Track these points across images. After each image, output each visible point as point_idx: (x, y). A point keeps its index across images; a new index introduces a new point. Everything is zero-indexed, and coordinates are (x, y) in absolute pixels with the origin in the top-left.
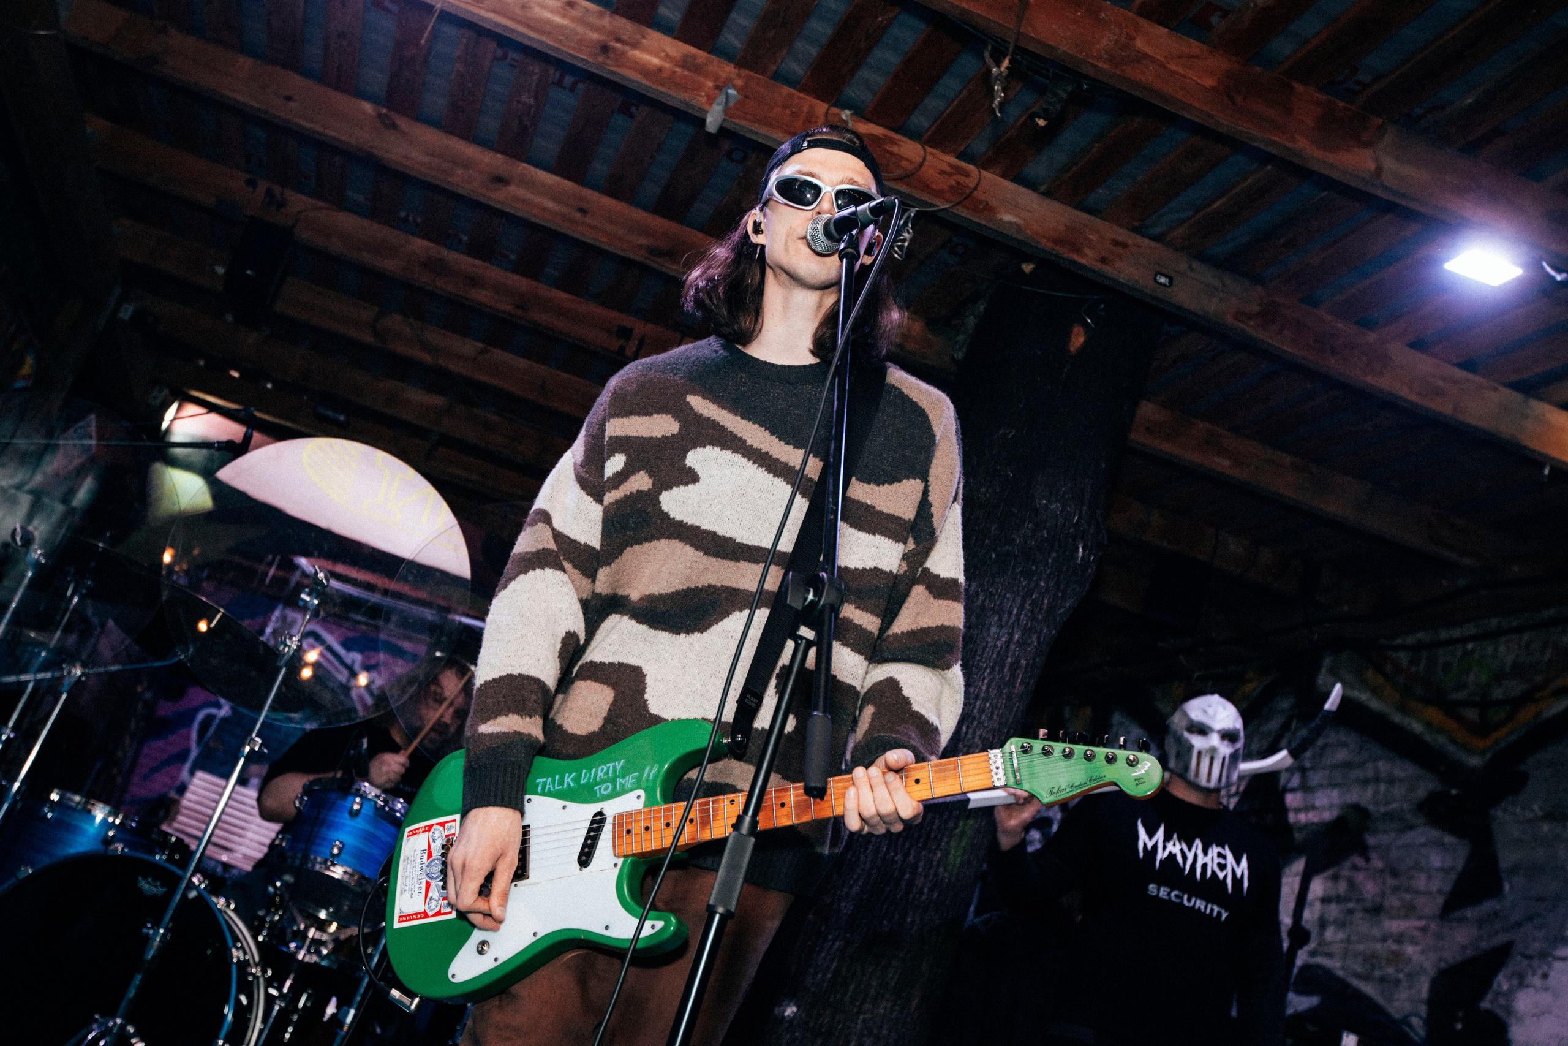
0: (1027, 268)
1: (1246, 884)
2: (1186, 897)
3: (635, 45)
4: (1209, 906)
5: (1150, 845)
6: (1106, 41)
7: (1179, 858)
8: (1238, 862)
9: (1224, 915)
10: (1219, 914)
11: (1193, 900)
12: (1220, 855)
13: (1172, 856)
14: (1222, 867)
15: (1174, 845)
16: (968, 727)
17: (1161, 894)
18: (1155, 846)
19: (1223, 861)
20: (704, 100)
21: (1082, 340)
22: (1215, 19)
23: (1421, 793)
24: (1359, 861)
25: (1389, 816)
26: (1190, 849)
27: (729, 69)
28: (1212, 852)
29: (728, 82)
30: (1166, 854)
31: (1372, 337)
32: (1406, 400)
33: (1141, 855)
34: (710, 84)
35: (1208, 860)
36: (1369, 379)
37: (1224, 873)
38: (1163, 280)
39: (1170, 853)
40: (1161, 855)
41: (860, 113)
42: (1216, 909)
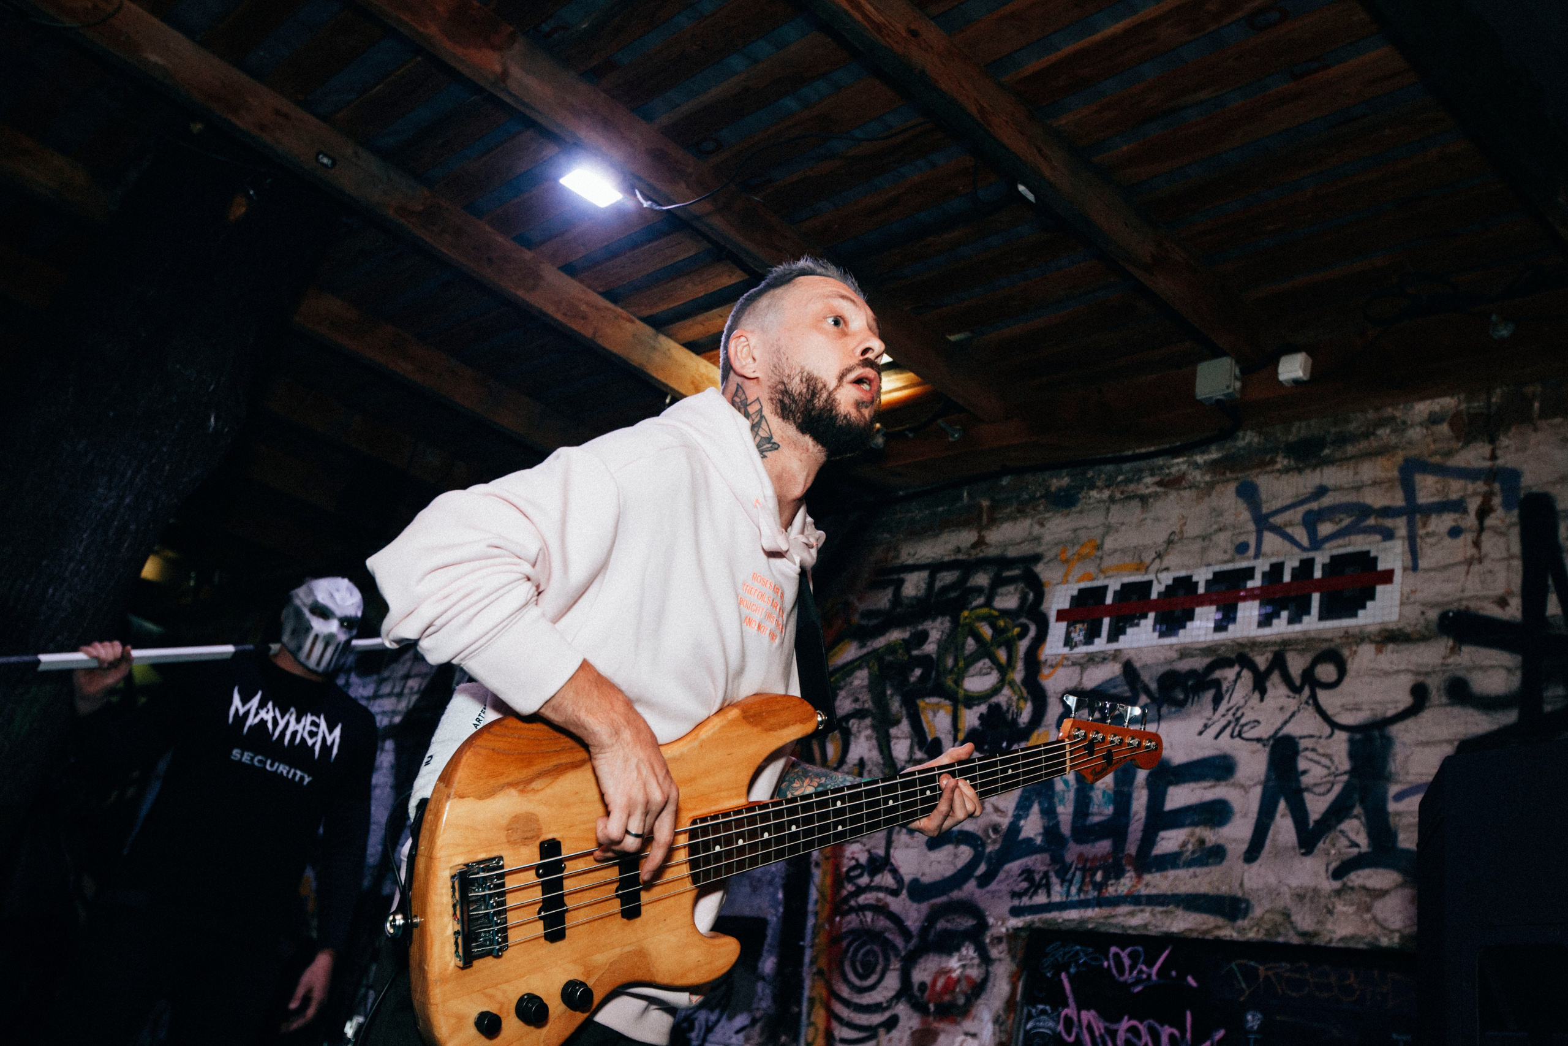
0: (197, 127)
1: (335, 751)
2: (269, 762)
4: (292, 771)
5: (241, 711)
7: (270, 725)
8: (331, 731)
9: (307, 780)
10: (302, 778)
11: (276, 764)
12: (313, 723)
13: (263, 722)
14: (312, 734)
15: (267, 712)
16: (55, 590)
17: (244, 759)
18: (247, 713)
19: (314, 729)
21: (243, 210)
26: (282, 717)
28: (306, 721)
30: (257, 720)
31: (528, 255)
32: (552, 318)
33: (231, 720)
35: (300, 727)
36: (520, 293)
37: (314, 740)
38: (325, 161)
39: (262, 719)
40: (251, 721)
42: (299, 773)
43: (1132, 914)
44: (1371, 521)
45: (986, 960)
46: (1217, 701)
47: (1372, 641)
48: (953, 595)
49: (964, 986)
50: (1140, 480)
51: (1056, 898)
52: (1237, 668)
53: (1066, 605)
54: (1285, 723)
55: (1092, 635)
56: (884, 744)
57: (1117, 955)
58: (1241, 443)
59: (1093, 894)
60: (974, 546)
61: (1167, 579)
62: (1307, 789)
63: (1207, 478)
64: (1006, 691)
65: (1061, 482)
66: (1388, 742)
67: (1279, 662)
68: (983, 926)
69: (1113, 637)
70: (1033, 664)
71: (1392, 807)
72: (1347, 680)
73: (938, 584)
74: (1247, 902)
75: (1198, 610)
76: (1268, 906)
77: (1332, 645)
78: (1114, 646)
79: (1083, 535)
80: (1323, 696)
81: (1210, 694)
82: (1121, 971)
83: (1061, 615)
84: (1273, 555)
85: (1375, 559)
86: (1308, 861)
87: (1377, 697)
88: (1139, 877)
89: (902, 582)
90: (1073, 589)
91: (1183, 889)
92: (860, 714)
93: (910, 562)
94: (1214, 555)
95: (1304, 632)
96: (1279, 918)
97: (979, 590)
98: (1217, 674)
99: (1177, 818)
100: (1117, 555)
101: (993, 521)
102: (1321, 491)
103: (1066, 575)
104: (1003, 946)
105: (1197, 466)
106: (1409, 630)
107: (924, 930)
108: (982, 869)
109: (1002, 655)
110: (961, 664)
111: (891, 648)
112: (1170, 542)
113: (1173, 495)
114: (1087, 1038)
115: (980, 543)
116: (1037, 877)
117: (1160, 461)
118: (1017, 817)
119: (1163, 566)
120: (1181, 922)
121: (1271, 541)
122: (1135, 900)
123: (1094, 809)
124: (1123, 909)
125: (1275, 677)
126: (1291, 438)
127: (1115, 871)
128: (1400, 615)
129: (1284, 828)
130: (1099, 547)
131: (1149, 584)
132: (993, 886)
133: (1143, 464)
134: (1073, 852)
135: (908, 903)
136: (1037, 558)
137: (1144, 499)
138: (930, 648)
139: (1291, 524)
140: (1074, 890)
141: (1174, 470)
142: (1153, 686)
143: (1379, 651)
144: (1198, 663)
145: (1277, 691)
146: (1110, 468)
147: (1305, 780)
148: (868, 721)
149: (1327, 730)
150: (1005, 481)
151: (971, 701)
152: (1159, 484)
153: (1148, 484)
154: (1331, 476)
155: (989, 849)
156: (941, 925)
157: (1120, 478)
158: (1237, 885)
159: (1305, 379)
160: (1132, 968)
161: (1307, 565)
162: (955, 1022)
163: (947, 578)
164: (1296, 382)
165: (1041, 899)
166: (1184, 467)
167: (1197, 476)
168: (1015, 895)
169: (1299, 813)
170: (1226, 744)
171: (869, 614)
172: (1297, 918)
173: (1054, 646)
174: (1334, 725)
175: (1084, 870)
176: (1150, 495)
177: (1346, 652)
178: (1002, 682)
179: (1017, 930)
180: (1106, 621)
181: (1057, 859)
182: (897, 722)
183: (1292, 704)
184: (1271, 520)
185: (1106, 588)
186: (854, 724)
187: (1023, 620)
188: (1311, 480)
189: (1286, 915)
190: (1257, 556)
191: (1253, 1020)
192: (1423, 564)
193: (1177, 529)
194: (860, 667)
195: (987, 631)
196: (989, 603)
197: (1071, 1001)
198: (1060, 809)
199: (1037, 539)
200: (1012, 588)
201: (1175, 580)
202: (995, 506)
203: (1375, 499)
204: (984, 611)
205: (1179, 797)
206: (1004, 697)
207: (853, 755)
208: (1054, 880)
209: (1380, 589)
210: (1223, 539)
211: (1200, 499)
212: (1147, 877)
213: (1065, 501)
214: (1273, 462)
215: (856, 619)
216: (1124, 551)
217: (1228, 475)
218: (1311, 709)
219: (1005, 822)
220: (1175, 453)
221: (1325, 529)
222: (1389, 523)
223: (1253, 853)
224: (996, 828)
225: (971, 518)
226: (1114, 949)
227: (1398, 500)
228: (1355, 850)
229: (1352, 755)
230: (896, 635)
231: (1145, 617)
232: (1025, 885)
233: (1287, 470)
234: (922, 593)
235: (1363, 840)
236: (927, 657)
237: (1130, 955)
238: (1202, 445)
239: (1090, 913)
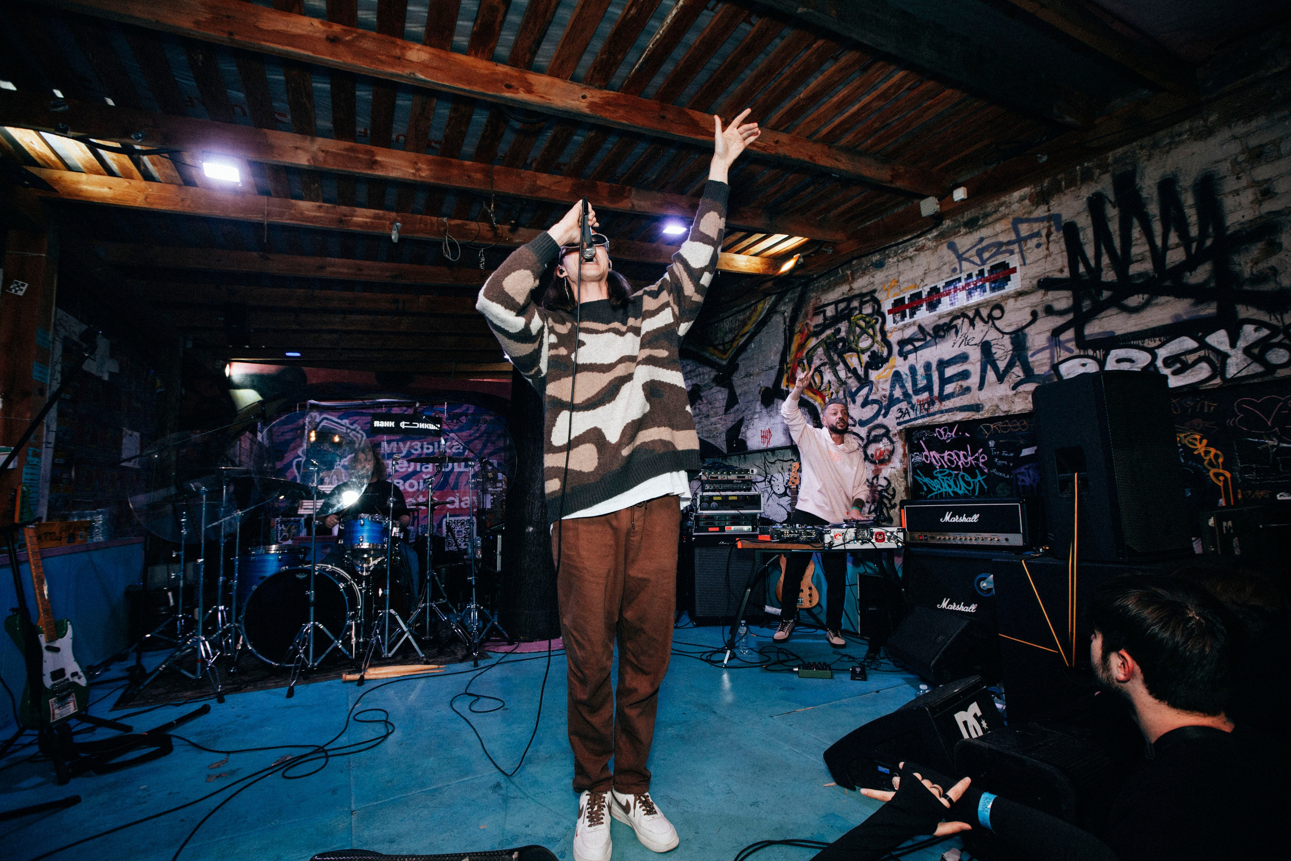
3: (353, 216)
6: (527, 184)
20: (388, 230)
22: (562, 167)
23: (712, 376)
24: (699, 401)
25: (705, 385)
27: (394, 214)
29: (395, 221)
34: (388, 222)
36: (657, 261)
41: (450, 217)
43: (941, 417)
44: (1004, 248)
45: (892, 442)
46: (957, 333)
47: (1013, 297)
48: (846, 312)
49: (886, 452)
50: (907, 250)
51: (912, 416)
52: (962, 319)
53: (890, 307)
54: (984, 336)
55: (903, 317)
56: (836, 373)
57: (938, 431)
58: (945, 226)
59: (925, 413)
60: (849, 291)
61: (927, 289)
62: (997, 359)
63: (934, 244)
64: (876, 345)
65: (876, 258)
66: (1025, 335)
67: (978, 313)
68: (888, 431)
69: (912, 316)
70: (883, 333)
71: (1030, 360)
72: (1005, 315)
73: (839, 309)
74: (982, 405)
75: (942, 299)
76: (990, 405)
77: (997, 302)
78: (913, 320)
79: (891, 278)
80: (997, 323)
81: (954, 330)
82: (941, 436)
83: (890, 312)
84: (967, 270)
85: (1008, 264)
86: (1002, 385)
87: (1018, 319)
88: (941, 403)
89: (825, 311)
90: (892, 301)
91: (958, 405)
92: (824, 364)
93: (826, 302)
94: (944, 276)
95: (986, 299)
96: (995, 408)
97: (855, 308)
98: (954, 323)
99: (950, 380)
100: (906, 283)
101: (854, 279)
102: (982, 240)
103: (887, 296)
104: (897, 437)
105: (929, 240)
106: (1026, 290)
107: (868, 436)
108: (883, 411)
109: (871, 331)
110: (856, 338)
111: (828, 337)
112: (925, 274)
113: (922, 254)
114: (934, 460)
115: (851, 289)
116: (904, 411)
117: (914, 241)
118: (892, 391)
119: (925, 284)
120: (960, 416)
121: (965, 265)
122: (942, 412)
123: (919, 382)
124: (937, 416)
125: (977, 319)
126: (965, 220)
127: (931, 402)
128: (1022, 285)
129: (991, 375)
130: (898, 282)
131: (921, 292)
132: (889, 416)
133: (907, 243)
134: (915, 399)
135: (860, 428)
136: (874, 291)
137: (911, 258)
138: (843, 334)
139: (971, 256)
140: (918, 413)
141: (920, 243)
142: (931, 332)
143: (1016, 301)
144: (946, 320)
145: (979, 324)
146: (894, 248)
147: (996, 356)
148: (827, 366)
149: (1001, 336)
150: (854, 262)
151: (863, 351)
152: (916, 250)
153: (911, 252)
154: (984, 232)
155: (884, 404)
156: (873, 433)
157: (900, 251)
158: (977, 399)
159: (966, 197)
160: (945, 434)
161: (981, 272)
162: (886, 465)
163: (842, 306)
164: (962, 200)
165: (907, 418)
166: (924, 241)
167: (930, 244)
168: (897, 418)
169: (996, 369)
170: (964, 349)
171: (816, 326)
172: (1001, 407)
173: (890, 325)
174: (1004, 333)
175: (920, 405)
176: (913, 256)
177: (1003, 304)
178: (873, 342)
179: (901, 430)
180: (907, 311)
181: (909, 403)
182: (838, 364)
183: (986, 328)
184: (964, 256)
185: (904, 297)
186: (822, 368)
187: (876, 316)
188: (977, 235)
189: (997, 406)
190: (961, 273)
191: (991, 444)
192: (1027, 262)
193: (926, 268)
194: (819, 347)
195: (862, 324)
196: (861, 313)
197: (926, 449)
198: (906, 385)
199: (873, 283)
200: (868, 305)
201: (931, 288)
202: (853, 274)
203: (1003, 238)
204: (859, 316)
205: (949, 372)
206: (876, 347)
207: (826, 380)
208: (910, 410)
209: (1012, 276)
210: (946, 269)
211: (933, 254)
212: (944, 403)
213: (880, 265)
214: (959, 232)
215: (812, 329)
216: (908, 281)
217: (943, 241)
218: (993, 329)
219: (887, 393)
220: (919, 236)
221: (986, 255)
222: (1011, 247)
223: (981, 386)
224: (885, 396)
225: (844, 280)
226: (937, 429)
227: (1013, 237)
228: (1019, 379)
229: (1012, 343)
230: (829, 332)
231: (922, 306)
232: (900, 414)
233: (966, 234)
234: (834, 313)
235: (1021, 374)
236: (843, 338)
237: (943, 430)
238: (930, 231)
239: (925, 420)
